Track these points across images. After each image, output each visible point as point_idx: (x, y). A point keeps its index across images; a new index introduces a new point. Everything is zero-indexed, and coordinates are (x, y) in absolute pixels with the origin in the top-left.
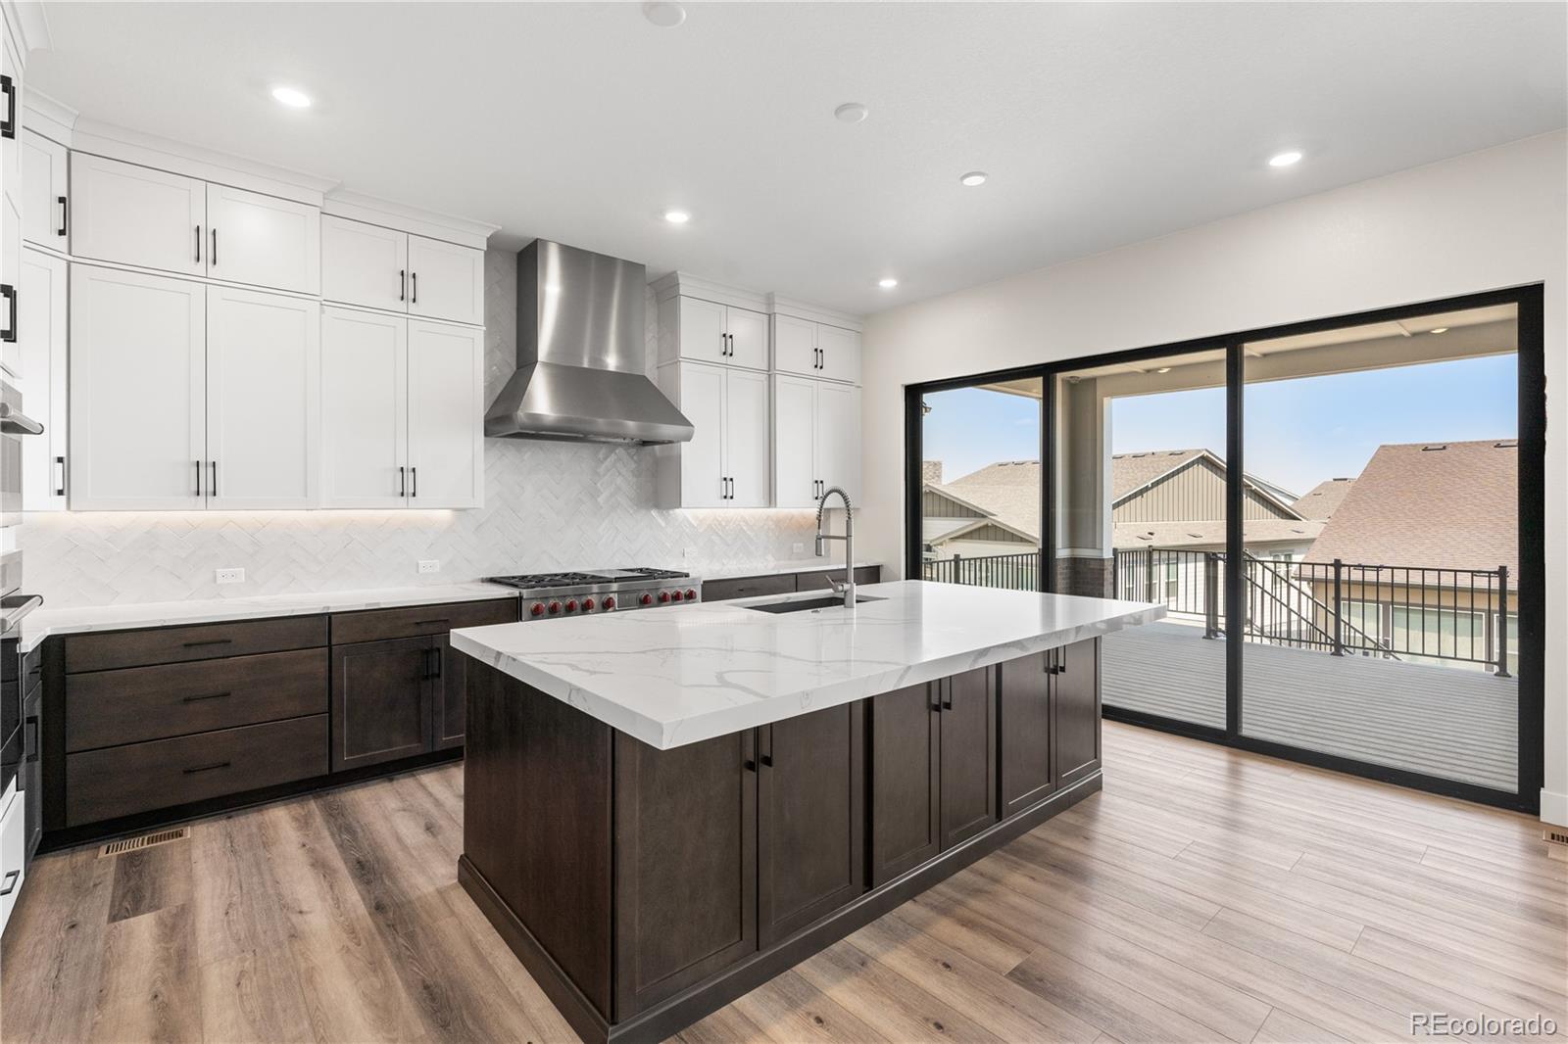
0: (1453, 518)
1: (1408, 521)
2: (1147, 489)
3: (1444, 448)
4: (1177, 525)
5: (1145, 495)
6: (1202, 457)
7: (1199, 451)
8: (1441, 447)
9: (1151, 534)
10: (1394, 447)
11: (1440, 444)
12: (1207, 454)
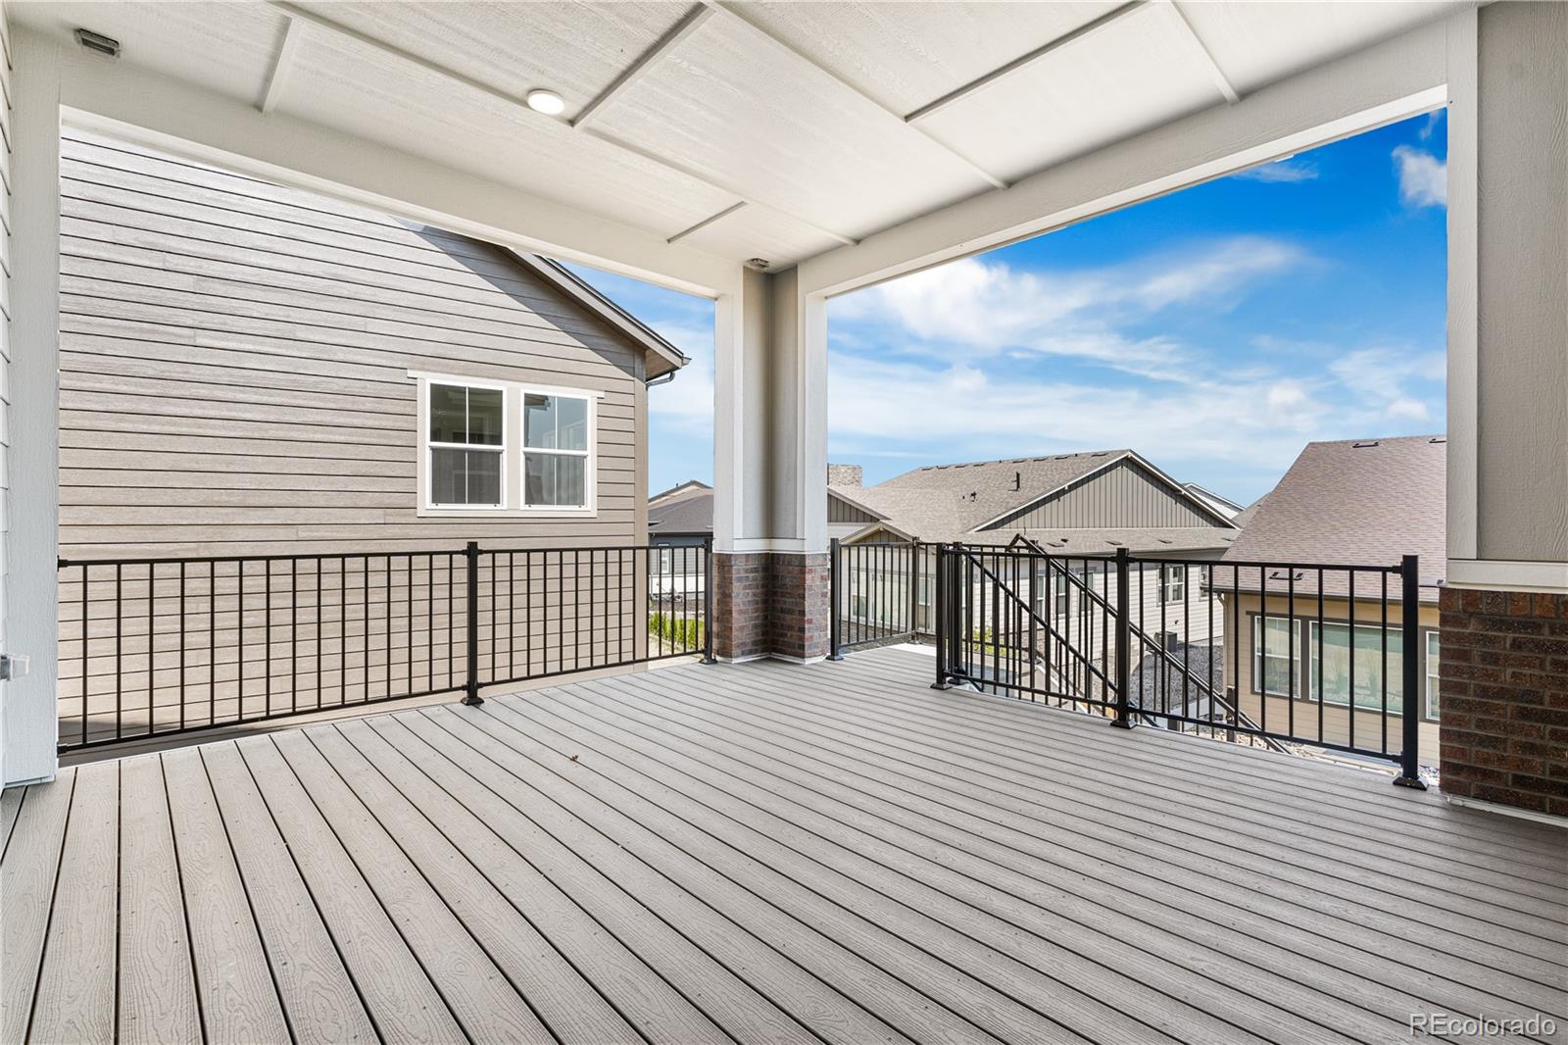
0: (1383, 520)
1: (1333, 523)
2: (1063, 492)
3: (1376, 444)
4: (1097, 532)
5: (1061, 498)
6: (1126, 458)
7: (1123, 452)
8: (1373, 443)
9: (1065, 541)
10: (1323, 444)
11: (1372, 441)
12: (1130, 455)
